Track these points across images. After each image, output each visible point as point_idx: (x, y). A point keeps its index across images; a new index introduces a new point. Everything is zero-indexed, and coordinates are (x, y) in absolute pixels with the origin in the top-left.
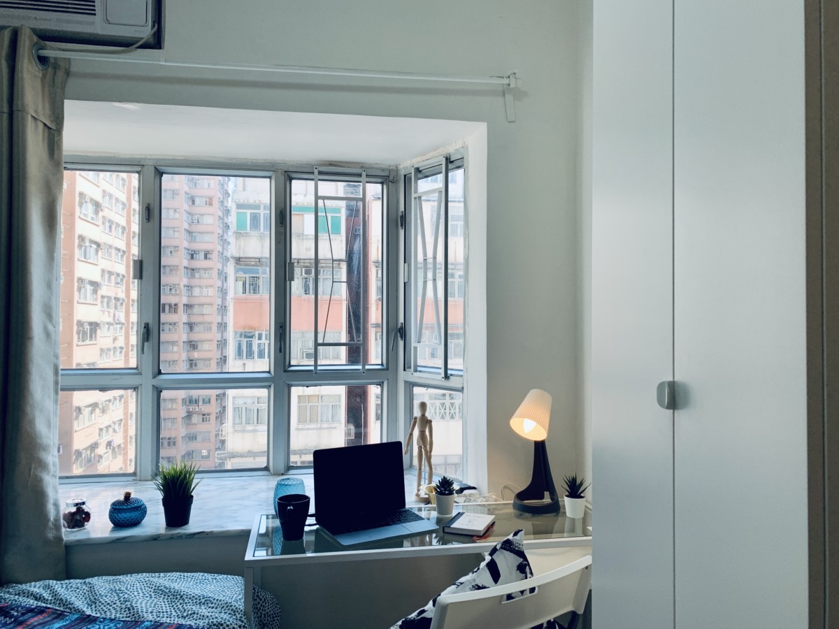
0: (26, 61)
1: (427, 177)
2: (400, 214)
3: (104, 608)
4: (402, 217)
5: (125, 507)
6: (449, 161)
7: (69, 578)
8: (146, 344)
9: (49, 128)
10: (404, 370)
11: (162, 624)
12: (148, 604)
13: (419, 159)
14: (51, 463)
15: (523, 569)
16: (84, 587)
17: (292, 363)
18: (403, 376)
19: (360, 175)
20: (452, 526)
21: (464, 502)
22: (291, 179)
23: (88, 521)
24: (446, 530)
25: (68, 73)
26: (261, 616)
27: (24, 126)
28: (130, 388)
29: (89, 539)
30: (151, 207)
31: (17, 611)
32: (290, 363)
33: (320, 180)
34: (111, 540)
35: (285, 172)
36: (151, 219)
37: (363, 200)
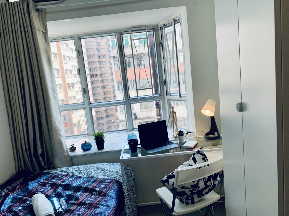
0: (33, 11)
1: (168, 27)
2: (160, 41)
3: (83, 174)
4: (161, 42)
5: (85, 145)
6: (175, 20)
7: (73, 166)
8: (85, 95)
9: (44, 32)
10: (167, 95)
11: (99, 178)
12: (95, 173)
13: (165, 21)
14: (62, 134)
15: (205, 158)
16: (77, 168)
17: (130, 97)
18: (166, 97)
19: (145, 30)
20: (183, 146)
21: (189, 137)
22: (122, 35)
23: (76, 150)
24: (181, 147)
25: (46, 13)
26: (128, 174)
27: (36, 33)
28: (82, 109)
29: (76, 155)
30: (79, 50)
31: (60, 176)
32: (129, 96)
33: (131, 33)
34: (82, 155)
35: (120, 32)
36: (80, 55)
37: (147, 38)
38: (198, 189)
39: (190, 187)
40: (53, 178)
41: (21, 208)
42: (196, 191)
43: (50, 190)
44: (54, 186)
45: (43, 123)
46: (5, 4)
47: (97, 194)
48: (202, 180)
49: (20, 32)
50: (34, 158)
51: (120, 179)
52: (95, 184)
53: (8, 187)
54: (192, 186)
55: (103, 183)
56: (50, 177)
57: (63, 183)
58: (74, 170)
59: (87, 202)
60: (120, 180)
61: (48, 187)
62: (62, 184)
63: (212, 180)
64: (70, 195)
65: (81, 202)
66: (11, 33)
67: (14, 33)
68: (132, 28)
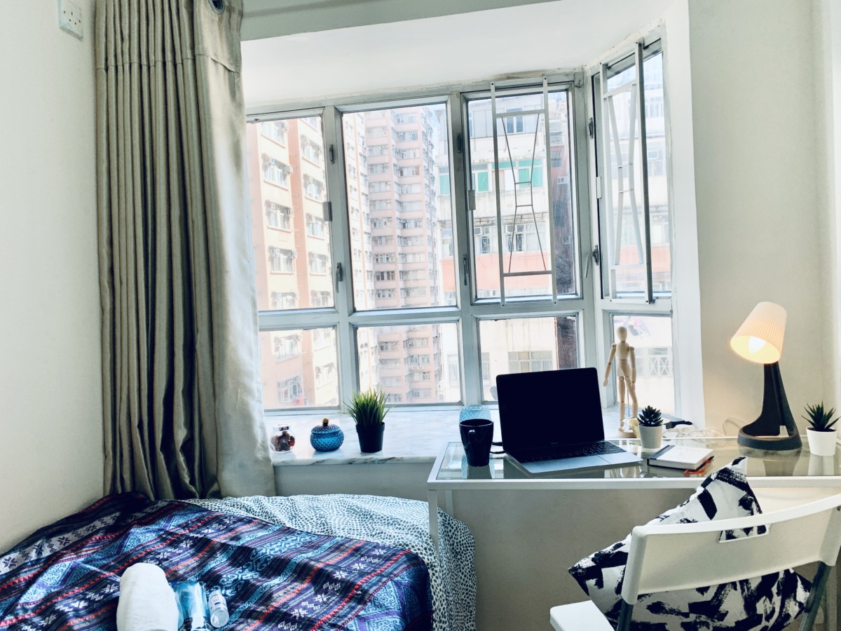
0: (202, 5)
1: (618, 73)
2: (589, 122)
3: (303, 522)
4: (591, 125)
5: (323, 432)
6: (642, 47)
7: (277, 495)
8: (339, 283)
9: (229, 71)
10: (602, 298)
11: (351, 540)
12: (341, 521)
13: (608, 54)
14: (255, 389)
15: (748, 503)
16: (287, 503)
17: (479, 297)
18: (600, 305)
19: (541, 85)
20: (658, 459)
21: (677, 436)
22: (467, 101)
23: (293, 445)
24: (651, 462)
25: (241, 15)
27: (206, 69)
28: (330, 326)
29: (293, 461)
30: (335, 148)
31: (230, 520)
32: (476, 296)
33: (497, 97)
34: (312, 463)
35: (461, 93)
36: (336, 161)
37: (545, 111)
38: (718, 624)
39: (686, 609)
40: (207, 524)
41: (83, 604)
42: (708, 628)
43: (188, 558)
44: (204, 547)
45: (198, 346)
47: (337, 591)
48: (736, 589)
49: (160, 65)
50: (161, 457)
51: (424, 552)
52: (334, 559)
53: (66, 536)
54: (695, 607)
55: (362, 556)
56: (199, 520)
57: (233, 543)
58: (277, 508)
59: (295, 613)
60: (421, 553)
61: (186, 550)
62: (229, 545)
63: (775, 595)
64: (247, 582)
65: (277, 609)
66: (135, 67)
67: (145, 69)
68: (500, 79)
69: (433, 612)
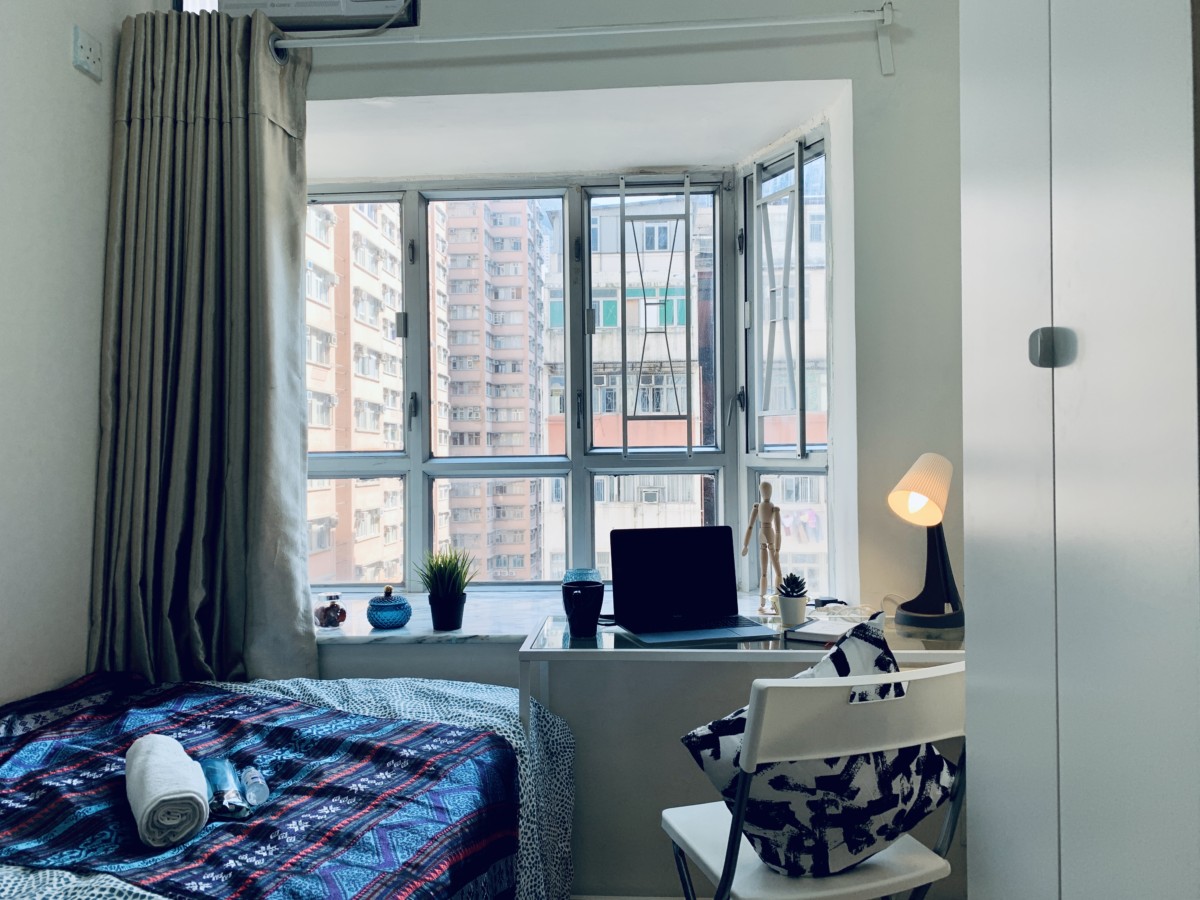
0: (261, 54)
1: (775, 176)
2: (739, 233)
3: (358, 706)
4: (740, 237)
5: (385, 604)
6: (803, 146)
7: (321, 678)
8: (413, 419)
9: (290, 136)
10: (747, 452)
11: (421, 722)
12: (407, 706)
13: (764, 151)
14: (299, 542)
15: (885, 663)
16: (336, 686)
17: (595, 445)
18: (746, 460)
19: (681, 184)
20: (799, 632)
22: (589, 197)
23: (343, 620)
24: (789, 636)
25: (310, 68)
26: (548, 743)
27: (261, 134)
28: (396, 476)
29: (344, 638)
30: (416, 244)
31: (262, 702)
32: (592, 444)
33: (627, 195)
34: (367, 641)
35: (582, 187)
36: (417, 262)
37: (686, 217)
38: (848, 803)
39: (812, 784)
40: (232, 705)
41: (77, 781)
42: (837, 808)
43: (210, 739)
45: (228, 483)
46: (167, 17)
47: (404, 769)
48: (869, 763)
49: (201, 122)
50: (168, 625)
51: (512, 735)
52: (399, 740)
53: (43, 714)
54: (823, 782)
55: (435, 737)
56: (220, 702)
57: (270, 724)
58: (325, 691)
59: (354, 787)
60: (509, 737)
61: (206, 731)
62: (263, 726)
63: (914, 774)
64: (289, 762)
65: (330, 785)
66: (168, 122)
67: (180, 126)
68: (632, 173)
69: (520, 806)
